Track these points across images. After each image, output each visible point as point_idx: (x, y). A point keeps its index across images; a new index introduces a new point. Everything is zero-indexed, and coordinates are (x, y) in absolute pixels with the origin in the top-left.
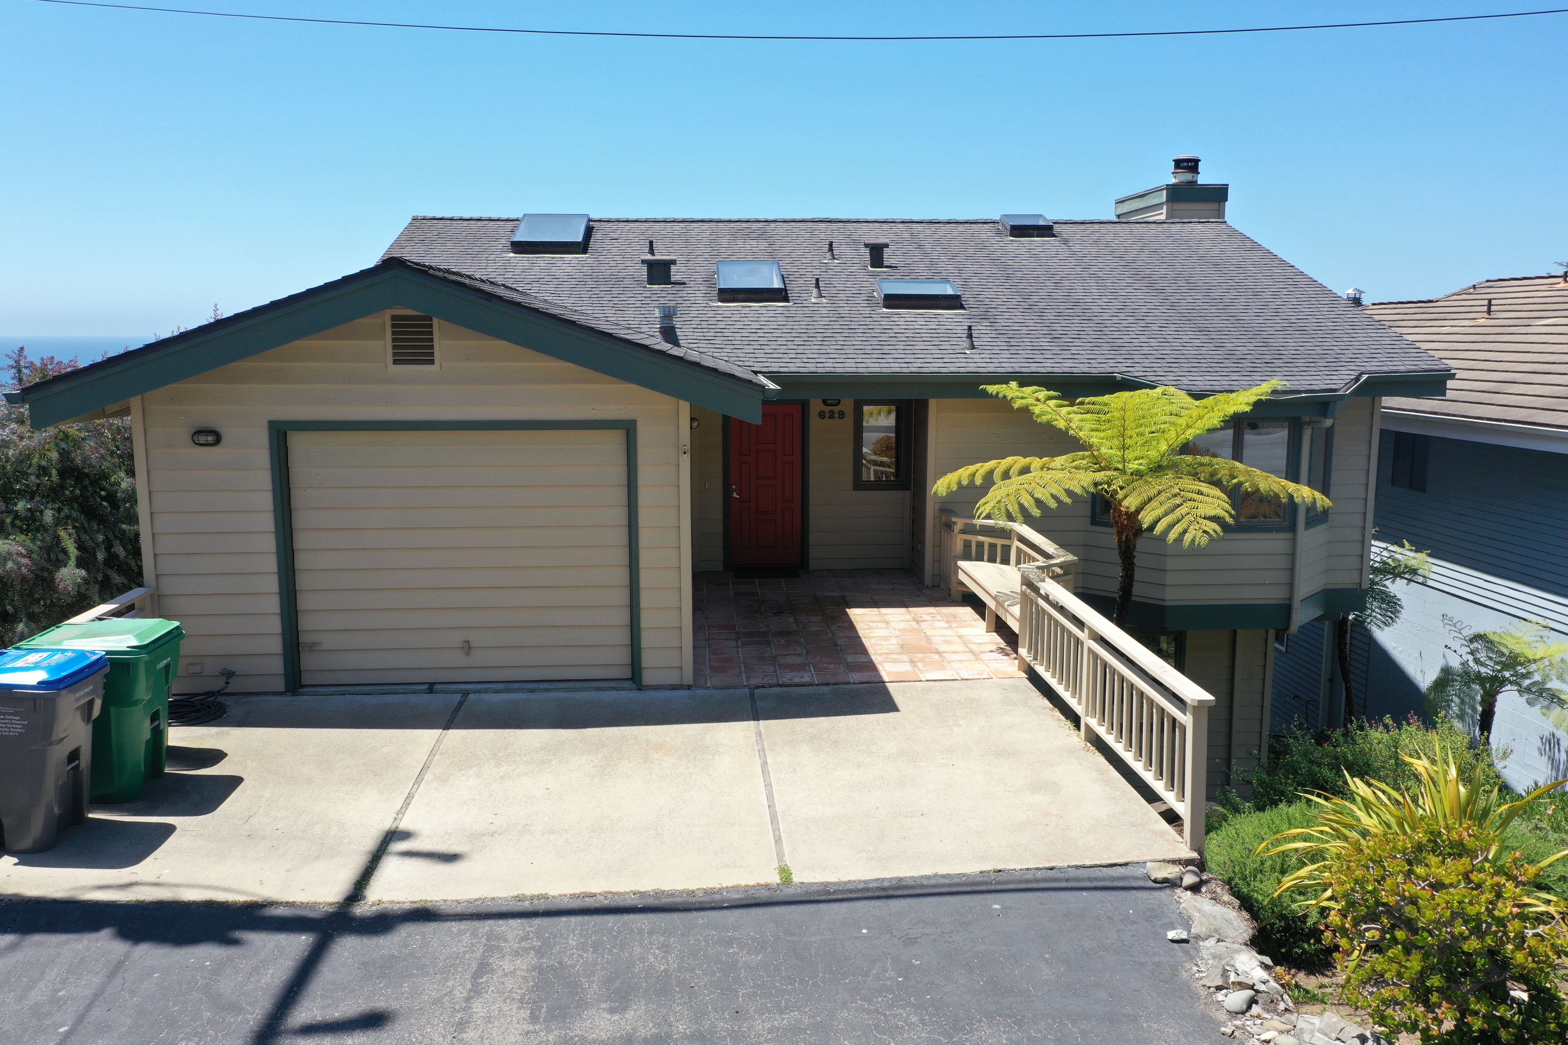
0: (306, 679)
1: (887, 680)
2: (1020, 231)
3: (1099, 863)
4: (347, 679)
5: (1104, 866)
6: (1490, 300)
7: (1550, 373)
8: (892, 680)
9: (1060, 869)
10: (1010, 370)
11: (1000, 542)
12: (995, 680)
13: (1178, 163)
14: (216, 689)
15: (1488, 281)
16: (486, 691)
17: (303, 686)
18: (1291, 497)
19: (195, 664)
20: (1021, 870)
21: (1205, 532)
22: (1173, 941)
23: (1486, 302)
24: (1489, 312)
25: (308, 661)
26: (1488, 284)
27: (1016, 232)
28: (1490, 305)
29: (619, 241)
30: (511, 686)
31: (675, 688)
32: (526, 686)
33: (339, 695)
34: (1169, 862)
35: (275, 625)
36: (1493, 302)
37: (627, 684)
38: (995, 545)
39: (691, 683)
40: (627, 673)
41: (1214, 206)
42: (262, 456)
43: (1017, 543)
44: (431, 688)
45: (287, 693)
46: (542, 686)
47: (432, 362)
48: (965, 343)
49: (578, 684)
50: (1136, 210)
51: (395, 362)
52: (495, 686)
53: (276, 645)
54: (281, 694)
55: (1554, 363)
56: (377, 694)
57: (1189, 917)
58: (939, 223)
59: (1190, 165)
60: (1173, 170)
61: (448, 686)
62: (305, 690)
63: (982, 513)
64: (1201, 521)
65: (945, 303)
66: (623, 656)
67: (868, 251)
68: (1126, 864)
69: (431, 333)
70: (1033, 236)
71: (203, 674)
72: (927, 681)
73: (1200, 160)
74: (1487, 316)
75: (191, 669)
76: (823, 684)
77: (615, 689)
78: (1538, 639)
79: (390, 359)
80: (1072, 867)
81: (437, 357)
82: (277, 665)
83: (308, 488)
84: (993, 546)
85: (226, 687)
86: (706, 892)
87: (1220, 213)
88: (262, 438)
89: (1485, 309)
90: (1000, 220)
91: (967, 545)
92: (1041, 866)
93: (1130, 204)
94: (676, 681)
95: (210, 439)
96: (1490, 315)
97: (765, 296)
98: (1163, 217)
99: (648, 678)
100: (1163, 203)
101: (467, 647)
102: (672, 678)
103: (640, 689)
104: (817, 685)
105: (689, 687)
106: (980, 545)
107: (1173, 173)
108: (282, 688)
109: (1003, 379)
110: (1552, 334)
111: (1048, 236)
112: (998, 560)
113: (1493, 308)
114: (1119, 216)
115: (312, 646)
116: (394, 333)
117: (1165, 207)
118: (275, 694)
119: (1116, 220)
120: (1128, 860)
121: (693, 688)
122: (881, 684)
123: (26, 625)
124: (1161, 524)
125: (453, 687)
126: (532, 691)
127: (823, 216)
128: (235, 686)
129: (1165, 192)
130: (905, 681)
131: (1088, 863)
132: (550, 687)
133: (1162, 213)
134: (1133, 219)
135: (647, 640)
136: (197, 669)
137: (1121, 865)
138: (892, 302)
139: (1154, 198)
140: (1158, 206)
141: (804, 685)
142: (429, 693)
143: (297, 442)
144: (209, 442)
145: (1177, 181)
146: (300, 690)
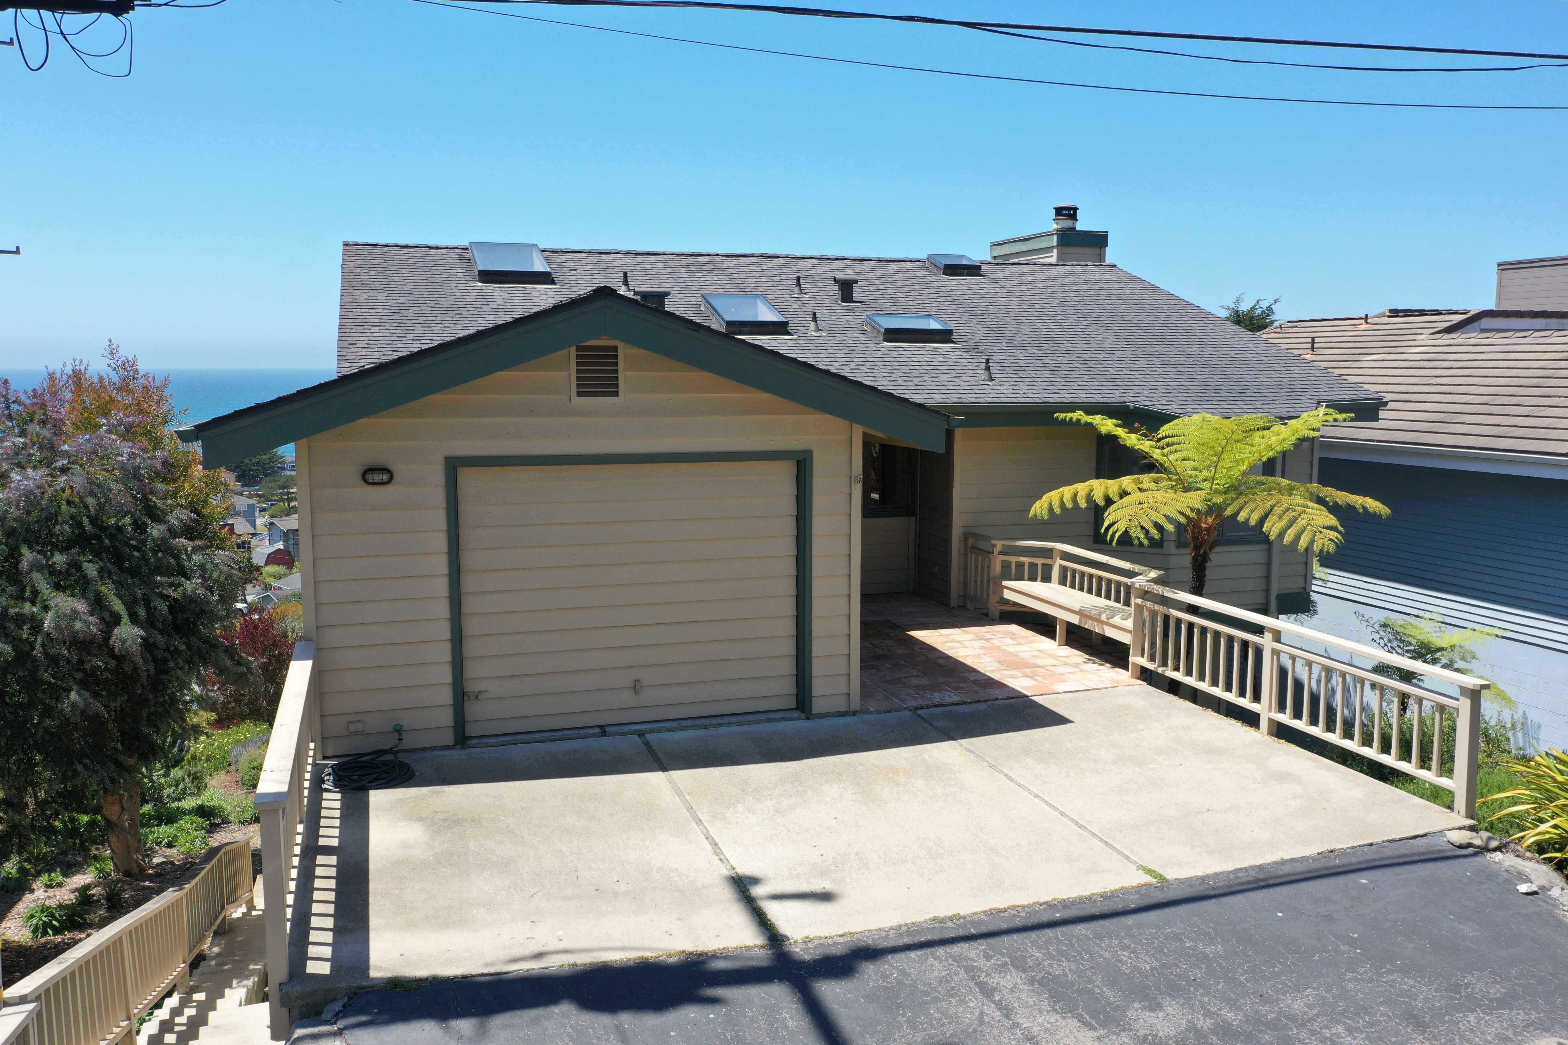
0: (470, 731)
1: (1030, 694)
2: (953, 270)
3: (1404, 836)
5: (1409, 839)
6: (1313, 339)
7: (1410, 401)
8: (1034, 694)
9: (1377, 844)
10: (1038, 400)
11: (1040, 561)
12: (1120, 688)
13: (1059, 211)
14: (388, 747)
15: (1289, 322)
16: (660, 730)
17: (467, 738)
18: (1364, 508)
19: (359, 721)
20: (1348, 848)
21: (1330, 540)
22: (1527, 894)
23: (1310, 340)
24: (1313, 348)
25: (475, 711)
26: (1290, 324)
27: (948, 271)
28: (1313, 343)
29: (578, 271)
30: (684, 723)
31: (841, 714)
32: (698, 722)
33: (510, 744)
34: (1457, 829)
35: (445, 675)
36: (1316, 340)
37: (796, 714)
38: (1036, 565)
39: (858, 709)
40: (792, 703)
41: (1097, 251)
42: (437, 495)
43: (1059, 562)
44: (603, 731)
45: (456, 747)
46: (715, 721)
47: (616, 394)
48: (984, 375)
49: (749, 718)
50: (1018, 253)
51: (579, 394)
52: (669, 724)
53: (446, 696)
54: (448, 747)
55: (1407, 393)
56: (550, 741)
57: (1518, 873)
58: (871, 260)
59: (1068, 213)
60: (1054, 217)
61: (622, 728)
62: (474, 742)
63: (1116, 531)
64: (1323, 530)
65: (938, 337)
66: (788, 686)
68: (1425, 835)
69: (616, 364)
70: (966, 276)
71: (365, 732)
72: (1064, 692)
73: (1078, 209)
74: (1311, 352)
75: (353, 728)
76: (974, 702)
77: (784, 719)
78: (1438, 629)
79: (574, 390)
80: (1386, 841)
81: (621, 389)
82: (446, 718)
83: (478, 527)
84: (1033, 566)
85: (399, 744)
86: (1104, 896)
87: (1102, 257)
88: (437, 475)
89: (1309, 346)
90: (927, 259)
91: (1006, 566)
92: (1362, 843)
93: (1010, 247)
94: (843, 707)
95: (385, 477)
96: (1313, 351)
97: (770, 329)
98: (1053, 260)
99: (818, 706)
100: (1053, 247)
101: (636, 687)
102: (840, 705)
103: (807, 718)
104: (970, 703)
105: (854, 713)
106: (1020, 565)
107: (1054, 220)
108: (451, 742)
109: (1071, 407)
110: (1386, 368)
111: (977, 276)
112: (1039, 579)
113: (1316, 345)
114: (995, 258)
115: (477, 696)
116: (578, 364)
117: (1055, 251)
118: (442, 748)
119: (993, 261)
120: (1426, 831)
121: (858, 713)
122: (1025, 699)
123: (78, 692)
124: (1289, 535)
125: (627, 728)
126: (705, 727)
127: (761, 251)
128: (408, 742)
129: (1055, 237)
130: (1045, 694)
131: (1397, 837)
132: (722, 722)
133: (1052, 256)
134: (1015, 260)
135: (818, 668)
136: (360, 727)
137: (1422, 836)
138: (891, 336)
139: (1042, 242)
140: (1049, 249)
141: (958, 704)
142: (602, 736)
143: (468, 478)
144: (385, 481)
145: (1059, 227)
146: (468, 742)
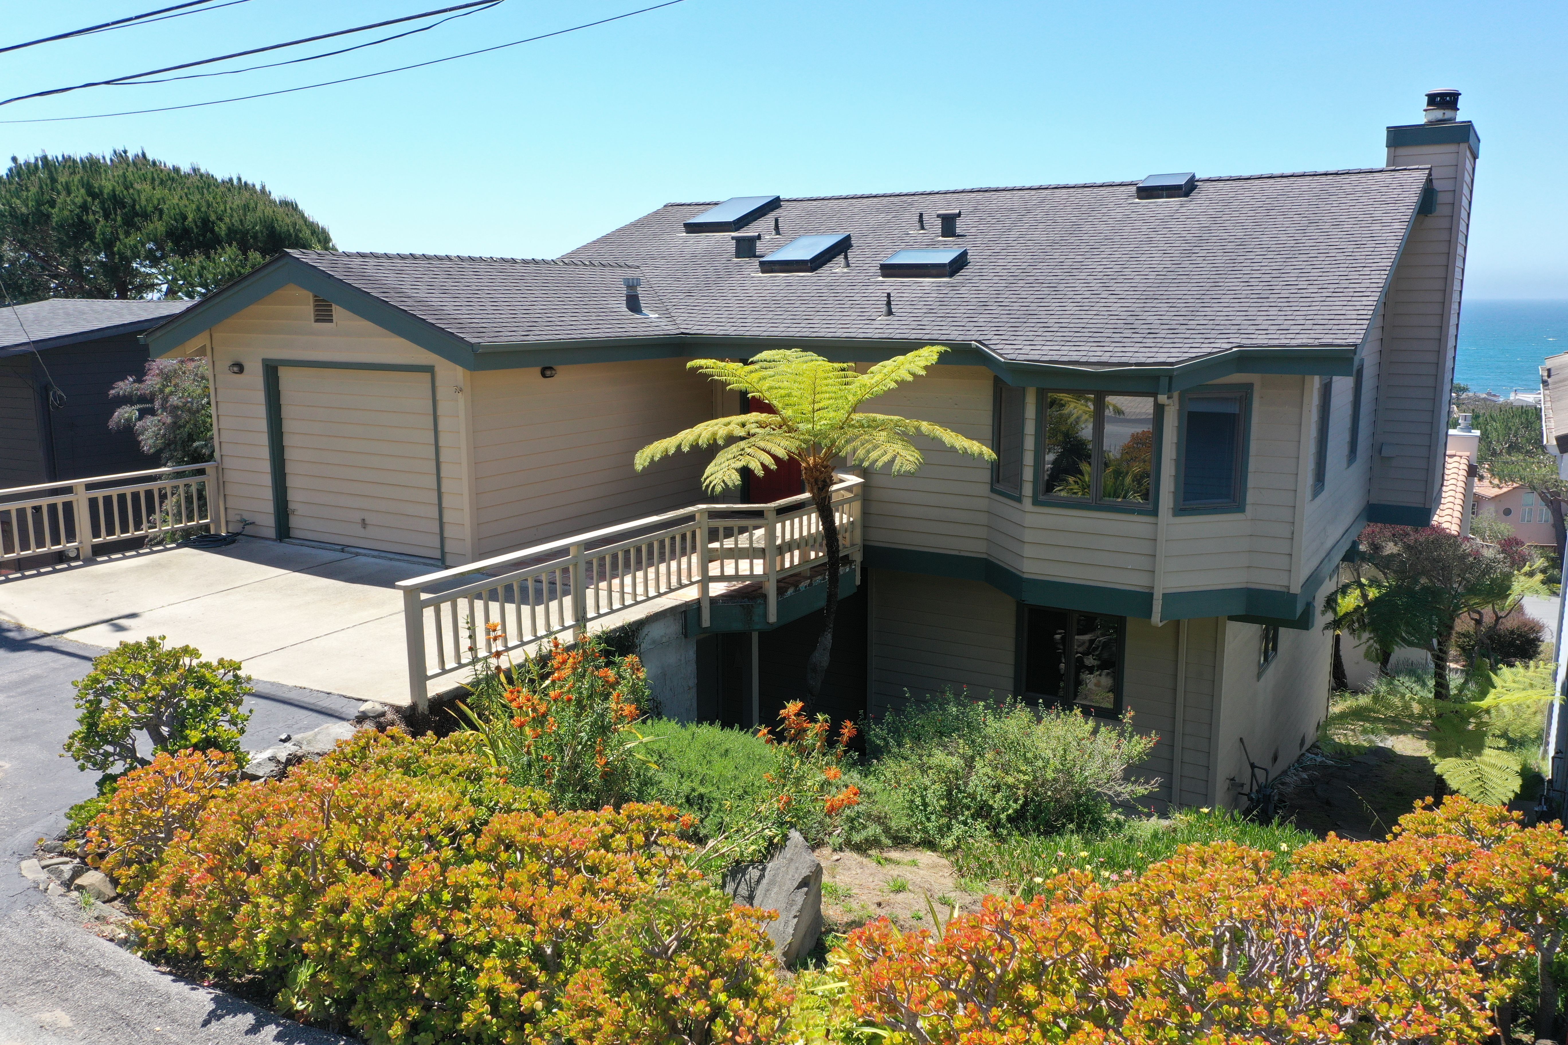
0: (292, 533)
2: (1148, 192)
3: (354, 696)
4: (310, 536)
9: (331, 695)
17: (289, 537)
19: (238, 515)
20: (314, 690)
25: (295, 522)
30: (382, 554)
32: (389, 555)
35: (270, 494)
40: (439, 554)
42: (261, 382)
44: (343, 548)
46: (397, 557)
47: (332, 321)
49: (415, 559)
51: (317, 321)
52: (375, 553)
53: (271, 508)
59: (1447, 100)
65: (934, 272)
66: (436, 542)
67: (939, 222)
70: (1162, 197)
75: (237, 518)
79: (313, 318)
80: (338, 695)
81: (334, 318)
83: (288, 405)
85: (243, 530)
88: (260, 369)
92: (327, 691)
95: (237, 369)
101: (364, 524)
111: (1177, 197)
115: (294, 512)
116: (314, 301)
120: (371, 699)
125: (355, 550)
126: (391, 559)
128: (249, 530)
131: (350, 696)
132: (401, 558)
138: (888, 271)
142: (341, 552)
143: (282, 374)
146: (284, 539)
